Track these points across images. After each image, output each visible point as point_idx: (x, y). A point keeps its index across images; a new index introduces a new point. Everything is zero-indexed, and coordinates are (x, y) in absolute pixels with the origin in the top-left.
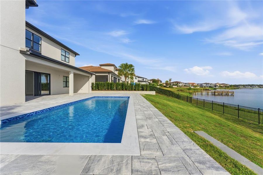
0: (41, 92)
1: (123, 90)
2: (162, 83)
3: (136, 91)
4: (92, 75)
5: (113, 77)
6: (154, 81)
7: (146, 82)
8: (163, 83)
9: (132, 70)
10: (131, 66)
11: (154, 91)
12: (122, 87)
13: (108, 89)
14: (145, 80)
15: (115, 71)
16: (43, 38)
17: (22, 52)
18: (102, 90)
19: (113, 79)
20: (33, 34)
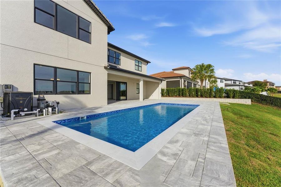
0: (120, 98)
1: (197, 96)
2: (274, 87)
3: (216, 98)
4: (162, 81)
5: (186, 82)
6: (256, 83)
7: (239, 85)
8: (276, 87)
9: (210, 72)
10: (209, 66)
11: (249, 98)
12: (197, 93)
13: (179, 96)
14: (237, 83)
15: (190, 74)
16: (122, 53)
17: (105, 68)
18: (172, 96)
19: (186, 84)
20: (115, 52)
